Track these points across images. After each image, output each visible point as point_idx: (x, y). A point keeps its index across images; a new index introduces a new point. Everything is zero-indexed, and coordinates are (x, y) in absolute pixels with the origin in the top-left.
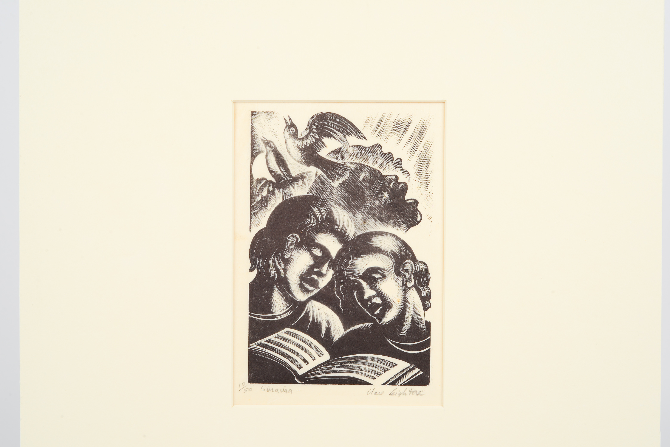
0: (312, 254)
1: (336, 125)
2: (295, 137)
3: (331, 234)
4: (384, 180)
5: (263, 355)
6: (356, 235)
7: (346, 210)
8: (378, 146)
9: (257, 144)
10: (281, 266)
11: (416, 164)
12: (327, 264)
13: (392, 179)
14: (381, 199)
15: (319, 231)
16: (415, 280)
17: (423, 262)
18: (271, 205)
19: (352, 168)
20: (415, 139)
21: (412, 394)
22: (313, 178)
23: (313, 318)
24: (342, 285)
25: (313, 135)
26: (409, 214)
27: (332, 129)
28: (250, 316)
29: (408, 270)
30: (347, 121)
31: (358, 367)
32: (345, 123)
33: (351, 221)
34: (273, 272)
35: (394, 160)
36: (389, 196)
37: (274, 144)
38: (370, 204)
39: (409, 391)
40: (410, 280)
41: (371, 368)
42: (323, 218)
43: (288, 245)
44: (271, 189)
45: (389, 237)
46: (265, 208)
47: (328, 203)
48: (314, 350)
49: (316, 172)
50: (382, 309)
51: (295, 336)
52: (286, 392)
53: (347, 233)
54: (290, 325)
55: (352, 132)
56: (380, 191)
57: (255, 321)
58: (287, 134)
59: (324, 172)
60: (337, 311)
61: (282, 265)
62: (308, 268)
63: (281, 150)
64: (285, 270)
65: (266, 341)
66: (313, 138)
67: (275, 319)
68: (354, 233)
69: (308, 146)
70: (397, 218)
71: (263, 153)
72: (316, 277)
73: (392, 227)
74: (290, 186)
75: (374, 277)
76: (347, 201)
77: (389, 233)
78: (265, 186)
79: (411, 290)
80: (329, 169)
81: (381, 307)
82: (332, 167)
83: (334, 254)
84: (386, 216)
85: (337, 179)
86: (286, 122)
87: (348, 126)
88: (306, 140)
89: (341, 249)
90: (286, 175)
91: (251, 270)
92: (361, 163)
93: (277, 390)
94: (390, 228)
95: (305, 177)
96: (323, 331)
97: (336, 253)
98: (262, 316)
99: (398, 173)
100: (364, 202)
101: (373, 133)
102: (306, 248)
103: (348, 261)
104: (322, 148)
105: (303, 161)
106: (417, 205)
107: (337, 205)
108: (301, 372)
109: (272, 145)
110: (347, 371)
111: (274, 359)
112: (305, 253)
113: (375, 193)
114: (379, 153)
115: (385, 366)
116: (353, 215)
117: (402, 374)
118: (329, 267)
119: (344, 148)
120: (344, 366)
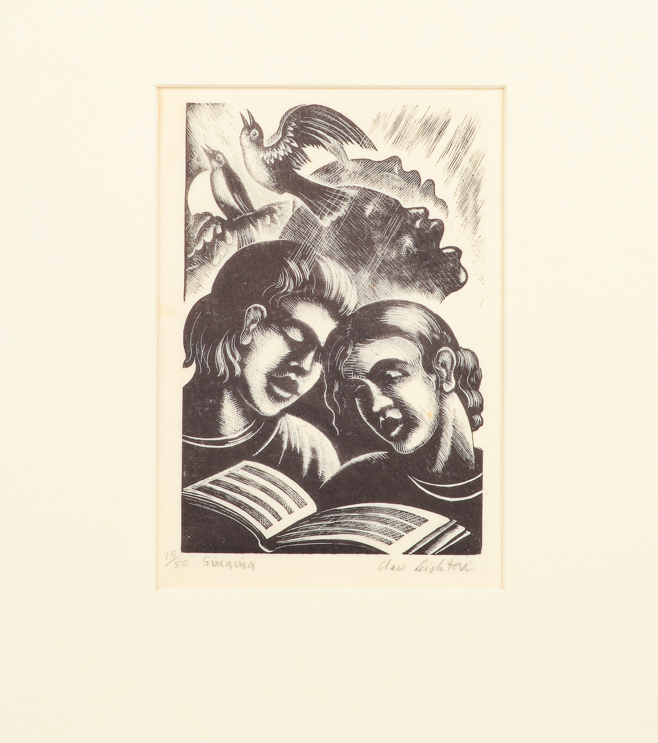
0: (287, 338)
1: (327, 126)
2: (259, 146)
3: (319, 305)
4: (405, 215)
5: (206, 505)
6: (360, 307)
7: (343, 265)
8: (395, 160)
9: (197, 156)
10: (235, 358)
11: (458, 190)
12: (311, 355)
13: (418, 213)
14: (401, 248)
15: (299, 299)
16: (457, 380)
17: (469, 350)
18: (219, 258)
19: (352, 195)
20: (455, 148)
21: (453, 569)
22: (288, 213)
23: (289, 444)
24: (336, 389)
25: (289, 142)
26: (446, 271)
27: (319, 131)
28: (185, 441)
29: (445, 364)
30: (344, 119)
31: (362, 524)
32: (341, 121)
33: (352, 283)
34: (222, 368)
35: (422, 183)
36: (414, 242)
37: (224, 157)
38: (383, 255)
39: (448, 563)
40: (448, 380)
41: (384, 526)
42: (305, 279)
43: (248, 323)
44: (219, 231)
45: (414, 309)
46: (210, 261)
47: (314, 254)
48: (291, 496)
49: (294, 202)
50: (402, 428)
51: (259, 473)
52: (244, 566)
53: (344, 304)
54: (250, 456)
55: (352, 136)
56: (400, 234)
57: (193, 449)
58: (246, 140)
59: (306, 202)
60: (329, 432)
61: (238, 355)
62: (281, 362)
63: (236, 167)
64: (242, 365)
65: (211, 483)
66: (288, 146)
67: (227, 446)
68: (356, 302)
69: (281, 159)
70: (426, 279)
71: (206, 171)
72: (293, 376)
73: (419, 293)
74: (251, 225)
75: (389, 375)
76: (345, 250)
77: (414, 303)
78: (209, 227)
79: (451, 396)
80: (315, 198)
81: (401, 426)
82: (319, 195)
83: (322, 338)
84: (409, 275)
85: (328, 215)
86: (244, 121)
87: (346, 128)
88: (277, 149)
89: (335, 329)
90: (244, 207)
91: (186, 365)
92: (367, 187)
93: (229, 563)
94: (415, 295)
95: (275, 212)
96: (306, 466)
97: (327, 336)
98: (204, 441)
99: (429, 204)
100: (372, 252)
101: (388, 139)
102: (277, 328)
103: (347, 349)
104: (302, 163)
105: (273, 184)
106: (459, 257)
107: (328, 257)
108: (268, 534)
109: (222, 158)
110: (345, 531)
111: (224, 513)
112: (275, 335)
113: (390, 237)
114: (397, 172)
115: (408, 523)
116: (355, 273)
117: (436, 535)
118: (315, 359)
119: (339, 162)
120: (340, 523)
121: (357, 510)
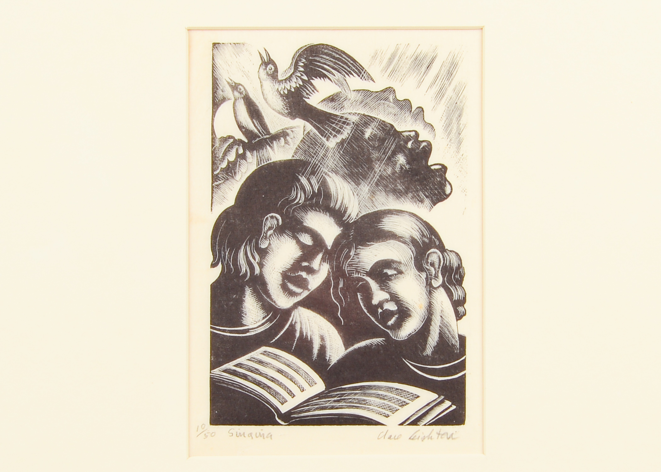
0: (298, 242)
1: (332, 61)
2: (274, 79)
3: (326, 214)
4: (399, 137)
5: (230, 385)
6: (360, 215)
7: (346, 180)
8: (390, 90)
9: (221, 88)
10: (255, 260)
11: (444, 115)
12: (320, 256)
13: (410, 135)
14: (395, 165)
15: (309, 209)
16: (443, 277)
17: (454, 252)
18: (241, 174)
19: (354, 121)
20: (441, 80)
21: (441, 438)
22: (300, 136)
23: (301, 333)
24: (341, 285)
25: (300, 75)
26: (434, 184)
27: (325, 66)
28: (212, 330)
29: (433, 263)
30: (346, 56)
31: (364, 400)
32: (344, 58)
33: (354, 195)
34: (244, 268)
35: (413, 110)
36: (407, 160)
37: (244, 88)
38: (380, 171)
39: (437, 433)
40: (436, 277)
41: (383, 401)
42: (314, 192)
43: (266, 229)
44: (241, 151)
45: (407, 217)
46: (233, 177)
47: (321, 170)
48: (303, 377)
49: (304, 127)
50: (397, 318)
51: (276, 357)
52: (264, 437)
53: (347, 213)
54: (268, 343)
55: (353, 70)
56: (394, 153)
57: (219, 337)
58: (263, 74)
59: (315, 126)
60: (336, 322)
61: (257, 257)
62: (294, 262)
63: (254, 97)
64: (261, 265)
65: (234, 366)
66: (299, 79)
67: (248, 334)
68: (358, 211)
69: (293, 90)
70: (417, 191)
71: (229, 101)
72: (304, 274)
73: (411, 203)
74: (268, 146)
75: (386, 273)
76: (348, 167)
77: (407, 212)
78: (232, 148)
79: (439, 291)
80: (322, 123)
81: (396, 316)
82: (326, 120)
83: (329, 242)
84: (403, 188)
85: (333, 137)
86: (262, 58)
87: (349, 63)
88: (289, 82)
89: (340, 234)
90: (262, 131)
91: (214, 265)
92: (366, 114)
93: (251, 434)
94: (407, 205)
95: (288, 135)
96: (315, 351)
97: (333, 240)
98: (229, 330)
99: (419, 127)
100: (371, 168)
101: (384, 72)
102: (290, 233)
103: (350, 251)
104: (311, 93)
105: (286, 111)
106: (445, 172)
107: (334, 173)
108: (284, 409)
109: (242, 89)
110: (350, 406)
111: (246, 391)
112: (289, 240)
113: (386, 156)
114: (391, 100)
115: (403, 399)
116: (356, 186)
118: (323, 260)
119: (342, 93)
120: (344, 399)
121: (359, 388)
